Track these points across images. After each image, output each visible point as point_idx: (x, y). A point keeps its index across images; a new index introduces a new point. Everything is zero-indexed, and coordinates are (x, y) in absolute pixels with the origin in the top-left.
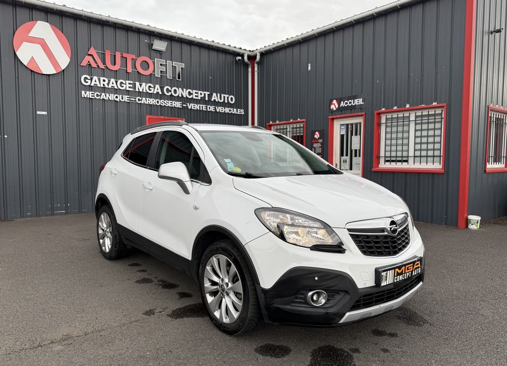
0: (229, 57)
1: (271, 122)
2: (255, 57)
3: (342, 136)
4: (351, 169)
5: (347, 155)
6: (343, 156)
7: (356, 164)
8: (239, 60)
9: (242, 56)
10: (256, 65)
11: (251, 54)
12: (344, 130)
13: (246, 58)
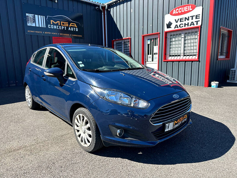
0: (93, 8)
1: (114, 40)
2: (105, 7)
3: (148, 45)
4: (153, 61)
5: (151, 54)
6: (149, 54)
7: (155, 58)
8: (97, 8)
9: (99, 6)
10: (106, 11)
11: (103, 5)
12: (150, 42)
13: (101, 8)
